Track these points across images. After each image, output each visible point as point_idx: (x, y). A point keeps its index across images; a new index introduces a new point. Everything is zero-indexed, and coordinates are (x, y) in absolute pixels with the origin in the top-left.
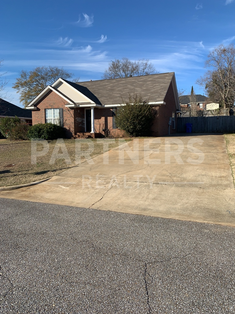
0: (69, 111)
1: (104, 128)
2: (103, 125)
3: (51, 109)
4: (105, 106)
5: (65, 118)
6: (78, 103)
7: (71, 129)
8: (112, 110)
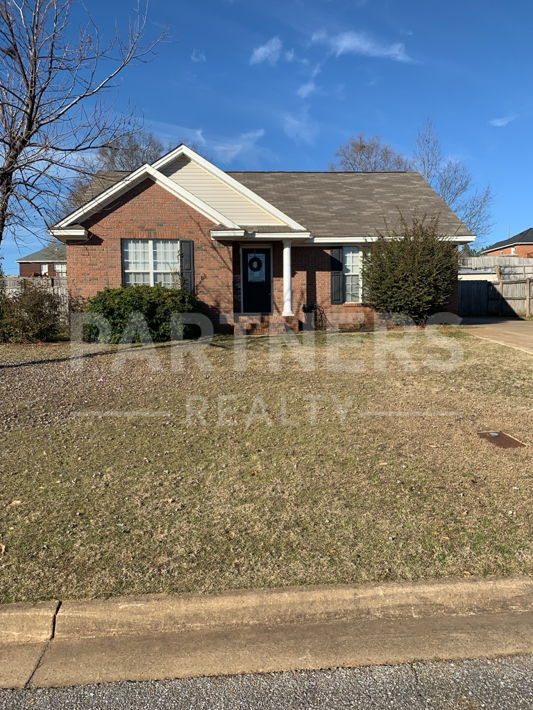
0: (214, 248)
1: (304, 303)
2: (302, 293)
3: (145, 241)
4: (315, 242)
5: (200, 271)
6: (252, 228)
7: (223, 305)
8: (328, 252)
